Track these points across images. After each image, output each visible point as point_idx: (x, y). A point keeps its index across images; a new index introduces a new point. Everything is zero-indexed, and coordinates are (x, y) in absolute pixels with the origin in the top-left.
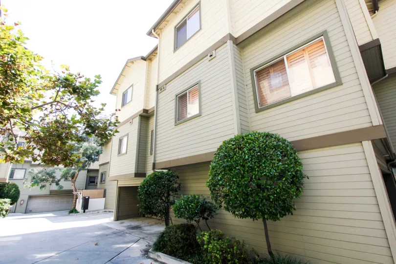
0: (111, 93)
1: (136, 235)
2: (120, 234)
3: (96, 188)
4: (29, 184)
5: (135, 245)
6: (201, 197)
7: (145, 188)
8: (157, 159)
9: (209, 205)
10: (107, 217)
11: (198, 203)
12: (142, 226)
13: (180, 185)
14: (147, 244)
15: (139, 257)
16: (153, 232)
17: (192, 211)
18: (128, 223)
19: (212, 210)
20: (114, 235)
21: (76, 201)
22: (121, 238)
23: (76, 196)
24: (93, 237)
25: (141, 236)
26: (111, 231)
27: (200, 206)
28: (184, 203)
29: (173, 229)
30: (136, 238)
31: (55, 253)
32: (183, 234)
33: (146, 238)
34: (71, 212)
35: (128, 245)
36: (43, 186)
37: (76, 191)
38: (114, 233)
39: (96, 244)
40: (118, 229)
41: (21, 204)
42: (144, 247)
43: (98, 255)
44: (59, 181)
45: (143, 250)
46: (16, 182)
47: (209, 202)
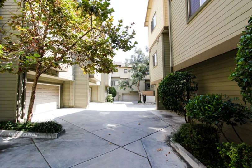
0: (145, 26)
1: (167, 122)
2: (157, 119)
3: (150, 90)
4: (119, 87)
5: (163, 130)
6: (223, 98)
7: (162, 87)
8: (174, 63)
9: (238, 107)
10: (153, 107)
11: (218, 104)
12: (173, 116)
13: (197, 85)
14: (173, 131)
15: (162, 142)
16: (180, 122)
17: (208, 113)
18: (165, 112)
19: (244, 116)
20: (153, 119)
21: (140, 96)
22: (157, 122)
23: (140, 94)
24: (140, 119)
25: (170, 124)
26: (152, 116)
27: (222, 109)
28: (198, 102)
29: (189, 127)
30: (166, 125)
31: (116, 125)
32: (199, 136)
33: (173, 126)
34: (139, 102)
35: (158, 129)
36: (124, 89)
37: (140, 91)
38: (154, 118)
39: (139, 124)
40: (157, 115)
41: (120, 97)
42: (169, 134)
43: (137, 132)
44: (131, 86)
45: (168, 136)
46: (114, 87)
47: (238, 105)
